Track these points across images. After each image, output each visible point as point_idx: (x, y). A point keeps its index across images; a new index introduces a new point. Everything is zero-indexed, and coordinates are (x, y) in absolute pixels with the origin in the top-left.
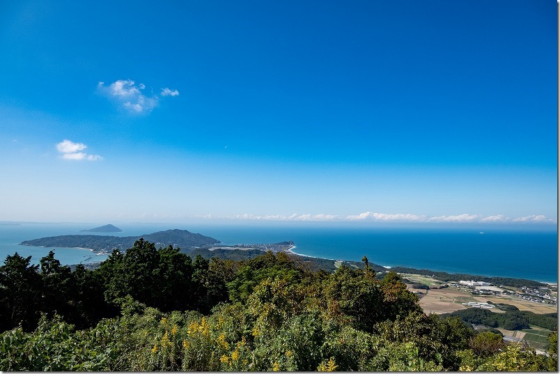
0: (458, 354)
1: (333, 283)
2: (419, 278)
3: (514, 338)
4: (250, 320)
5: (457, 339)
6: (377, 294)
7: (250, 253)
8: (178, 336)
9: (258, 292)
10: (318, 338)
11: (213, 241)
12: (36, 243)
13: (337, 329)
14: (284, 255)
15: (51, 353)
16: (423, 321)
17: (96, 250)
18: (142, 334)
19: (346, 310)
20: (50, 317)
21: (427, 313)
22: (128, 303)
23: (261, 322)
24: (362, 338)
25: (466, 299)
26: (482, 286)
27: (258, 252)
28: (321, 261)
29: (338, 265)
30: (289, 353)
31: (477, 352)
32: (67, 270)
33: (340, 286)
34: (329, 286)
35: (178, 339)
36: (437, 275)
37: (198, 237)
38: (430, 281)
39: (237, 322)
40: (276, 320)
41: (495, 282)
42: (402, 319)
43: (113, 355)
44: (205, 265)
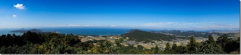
0: (87, 48)
1: (66, 38)
2: (81, 36)
3: (95, 44)
4: (50, 46)
5: (87, 46)
6: (74, 40)
7: (49, 33)
8: (37, 48)
9: (51, 40)
10: (64, 48)
11: (41, 31)
12: (11, 32)
13: (67, 47)
14: (56, 33)
15: (16, 51)
16: (82, 43)
17: (21, 33)
18: (31, 48)
19: (68, 43)
20: (15, 45)
21: (82, 42)
22: (28, 42)
23: (52, 46)
24: (71, 48)
25: (88, 39)
26: (91, 37)
27: (50, 33)
28: (63, 34)
29: (66, 35)
30: (58, 52)
31: (90, 47)
32: (17, 36)
33: (67, 39)
34: (65, 39)
35: (37, 49)
36: (84, 35)
37: (39, 30)
38: (83, 37)
39: (47, 46)
40: (55, 46)
41: (93, 36)
42: (78, 44)
43: (26, 51)
44: (40, 35)
